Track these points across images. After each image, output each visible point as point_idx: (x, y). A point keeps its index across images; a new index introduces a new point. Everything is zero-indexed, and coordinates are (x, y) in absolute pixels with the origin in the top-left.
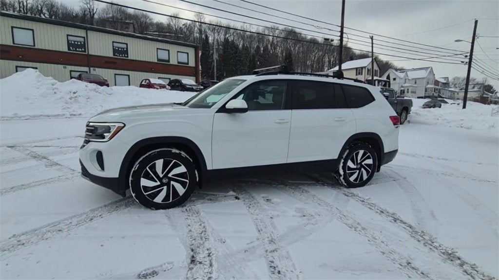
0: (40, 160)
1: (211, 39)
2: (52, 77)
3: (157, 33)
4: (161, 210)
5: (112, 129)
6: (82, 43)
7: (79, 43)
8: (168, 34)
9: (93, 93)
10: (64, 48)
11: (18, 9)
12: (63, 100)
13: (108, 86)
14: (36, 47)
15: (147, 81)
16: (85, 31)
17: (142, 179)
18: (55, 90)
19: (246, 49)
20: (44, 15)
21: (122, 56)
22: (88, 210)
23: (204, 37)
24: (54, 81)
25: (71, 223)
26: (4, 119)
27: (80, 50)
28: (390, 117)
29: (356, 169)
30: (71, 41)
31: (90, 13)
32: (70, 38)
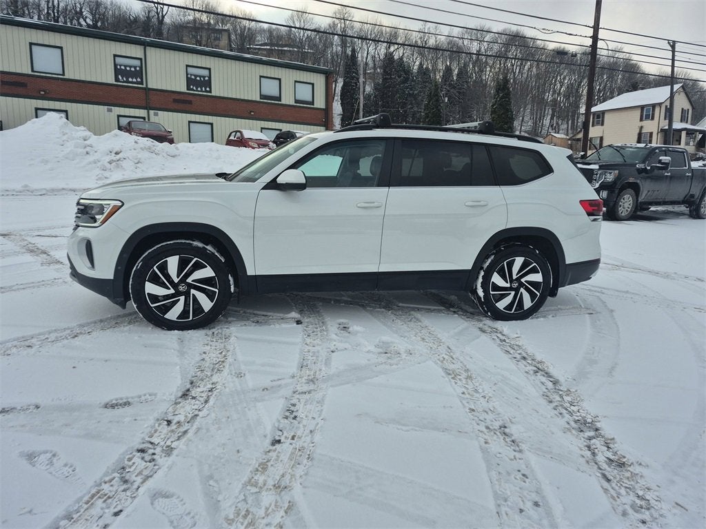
0: (37, 255)
1: (360, 57)
2: (84, 126)
3: (268, 47)
4: (176, 331)
5: (105, 209)
6: (138, 69)
7: (133, 69)
8: (286, 49)
9: (146, 154)
10: (109, 78)
11: (46, 11)
12: (99, 164)
13: (171, 142)
14: (66, 77)
15: (238, 134)
16: (142, 47)
17: (148, 284)
18: (88, 149)
19: (425, 74)
20: (85, 21)
21: (202, 91)
22: (75, 325)
23: (350, 53)
24: (88, 133)
25: (47, 338)
26: (7, 193)
27: (134, 80)
28: (582, 202)
29: (511, 289)
30: (120, 66)
31: (158, 14)
32: (119, 60)
